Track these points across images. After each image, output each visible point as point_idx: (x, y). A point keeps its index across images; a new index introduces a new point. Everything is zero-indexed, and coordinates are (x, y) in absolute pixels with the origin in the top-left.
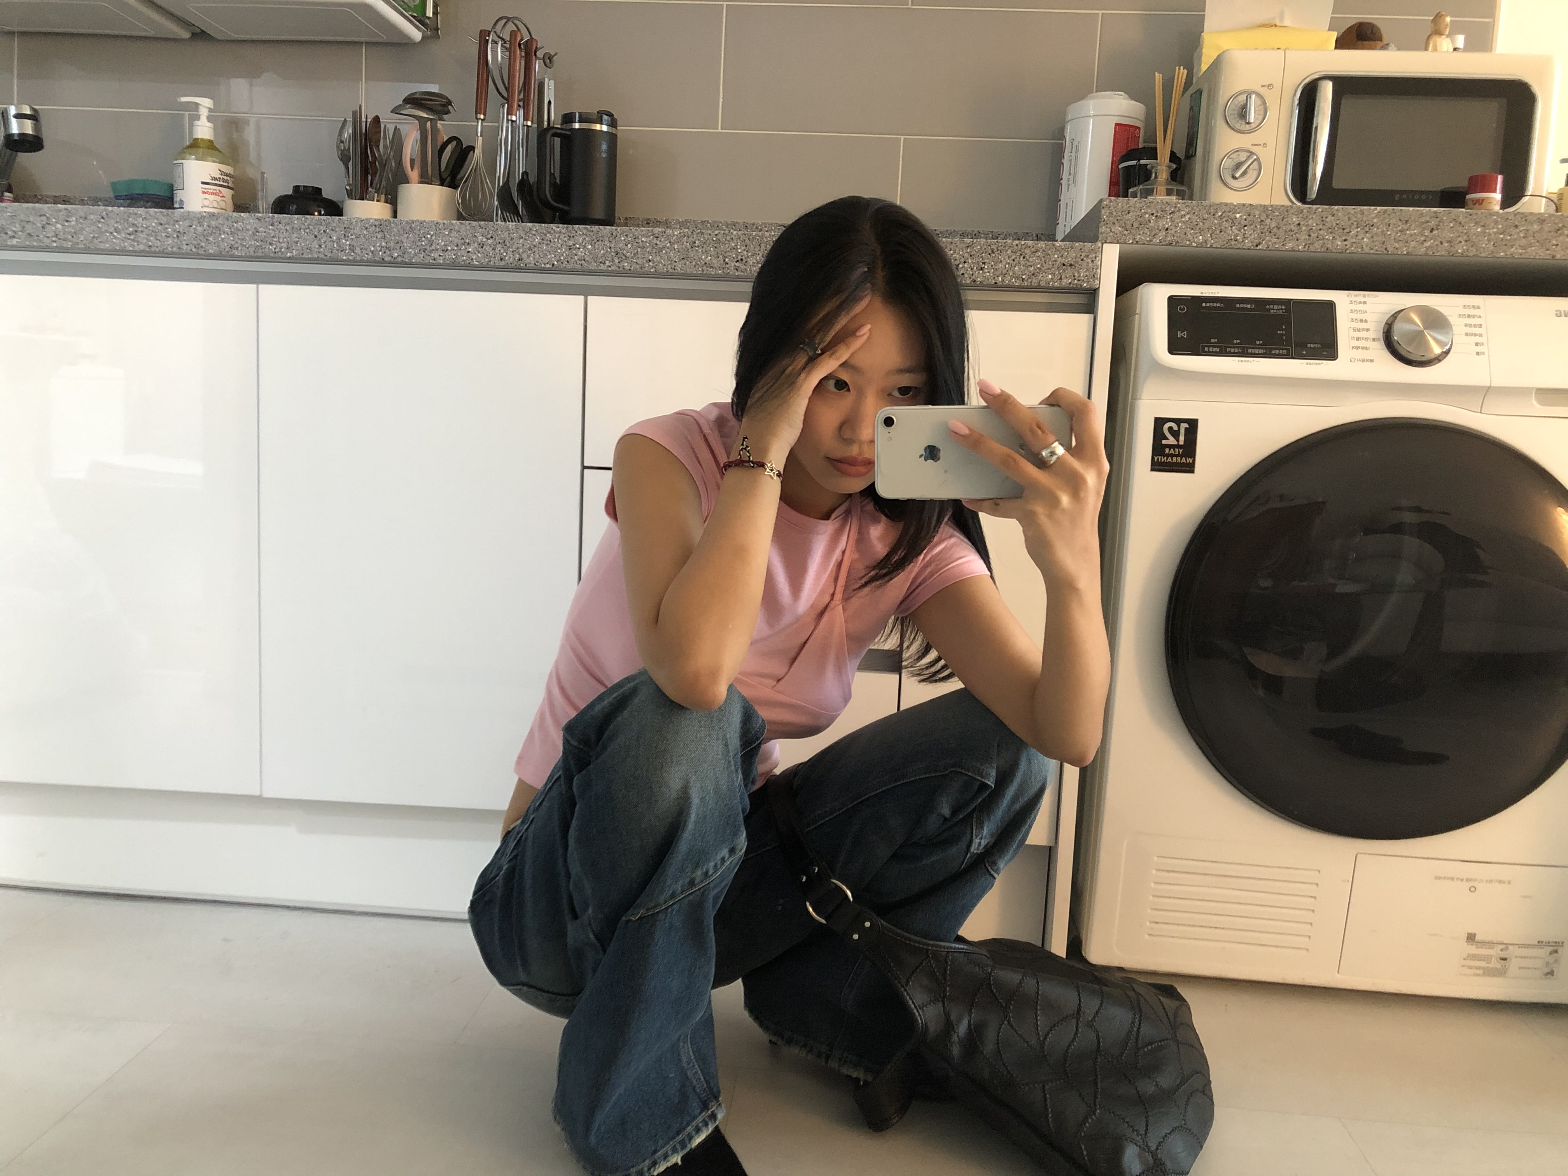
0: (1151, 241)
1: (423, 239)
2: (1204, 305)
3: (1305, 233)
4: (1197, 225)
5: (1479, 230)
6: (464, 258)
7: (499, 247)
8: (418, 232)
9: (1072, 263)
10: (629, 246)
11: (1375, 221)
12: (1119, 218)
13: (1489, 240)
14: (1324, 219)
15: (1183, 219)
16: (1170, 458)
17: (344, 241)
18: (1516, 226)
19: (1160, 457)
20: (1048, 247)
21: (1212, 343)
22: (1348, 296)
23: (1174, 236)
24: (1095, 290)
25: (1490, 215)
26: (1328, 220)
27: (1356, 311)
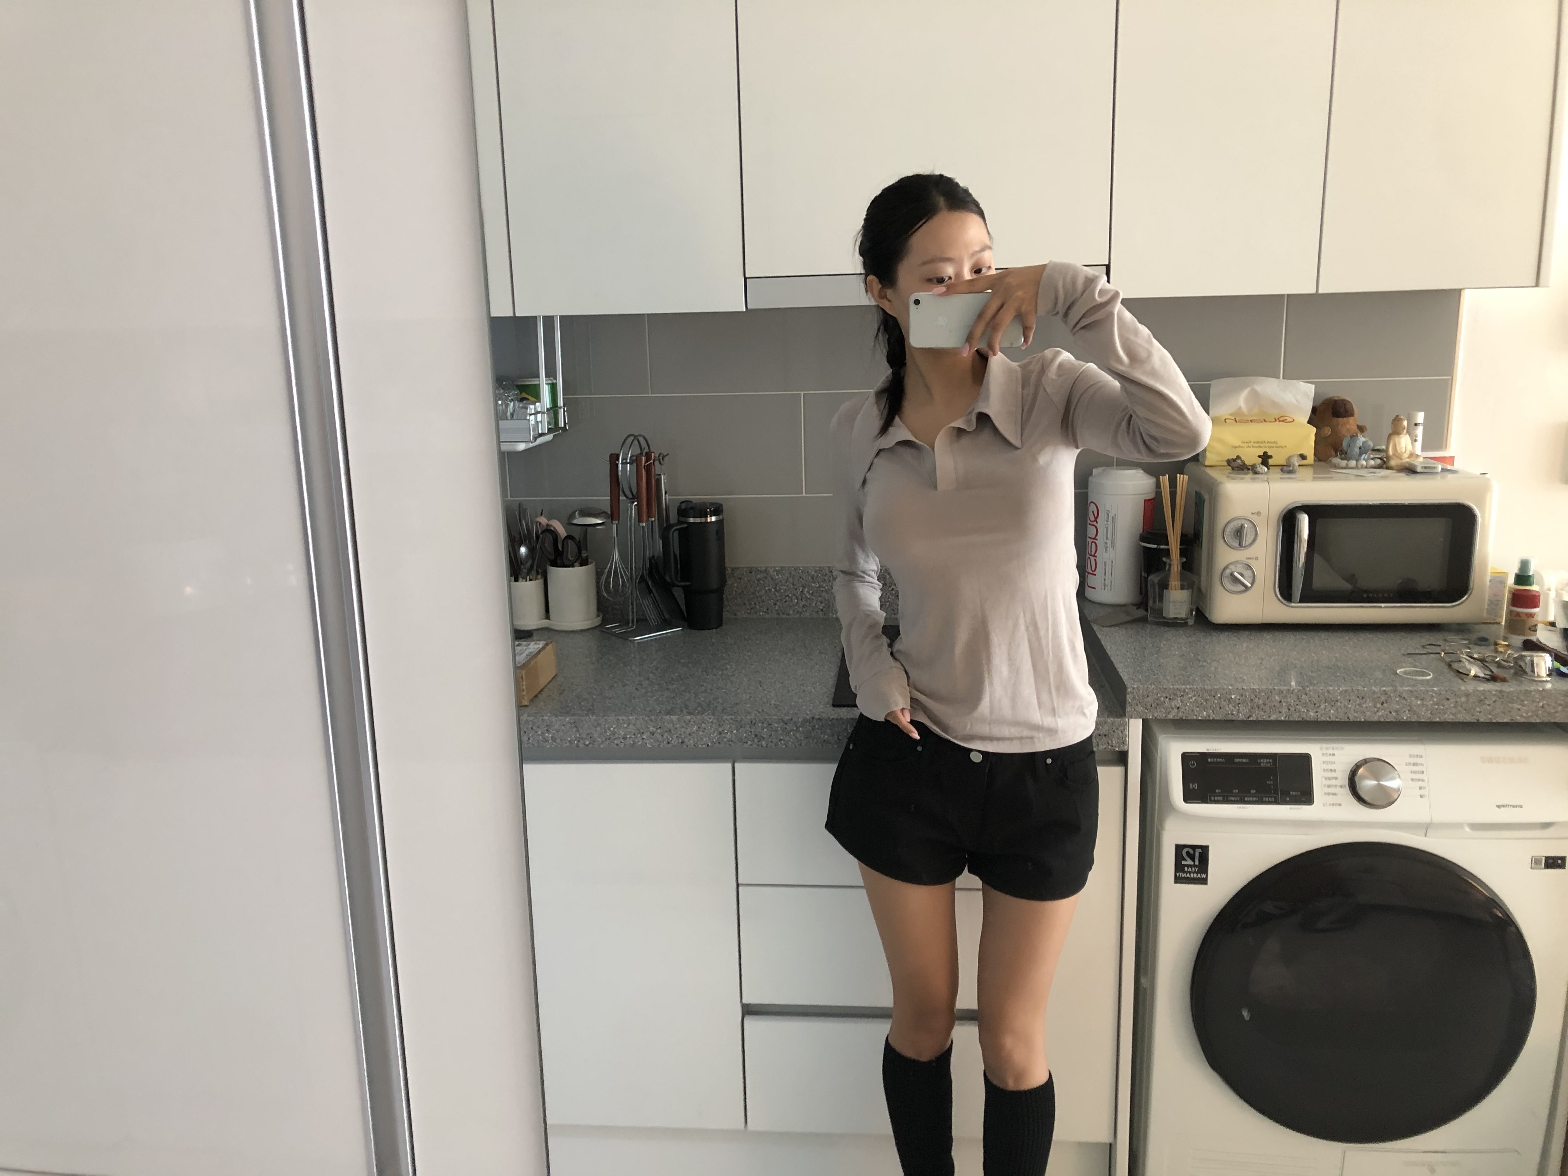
0: (1166, 716)
1: (608, 731)
2: (1209, 760)
3: (1285, 707)
4: (1202, 704)
5: (1419, 702)
6: (640, 743)
7: (666, 735)
8: (603, 726)
9: (1106, 733)
10: (765, 730)
11: (1339, 698)
12: (1140, 701)
13: (1427, 710)
14: (1300, 697)
15: (1191, 700)
16: (1188, 875)
17: (547, 735)
18: (1448, 699)
19: (1181, 874)
21: (1217, 793)
22: (1321, 749)
23: (1183, 713)
24: (1125, 751)
25: (1427, 691)
26: (1302, 698)
27: (1327, 762)
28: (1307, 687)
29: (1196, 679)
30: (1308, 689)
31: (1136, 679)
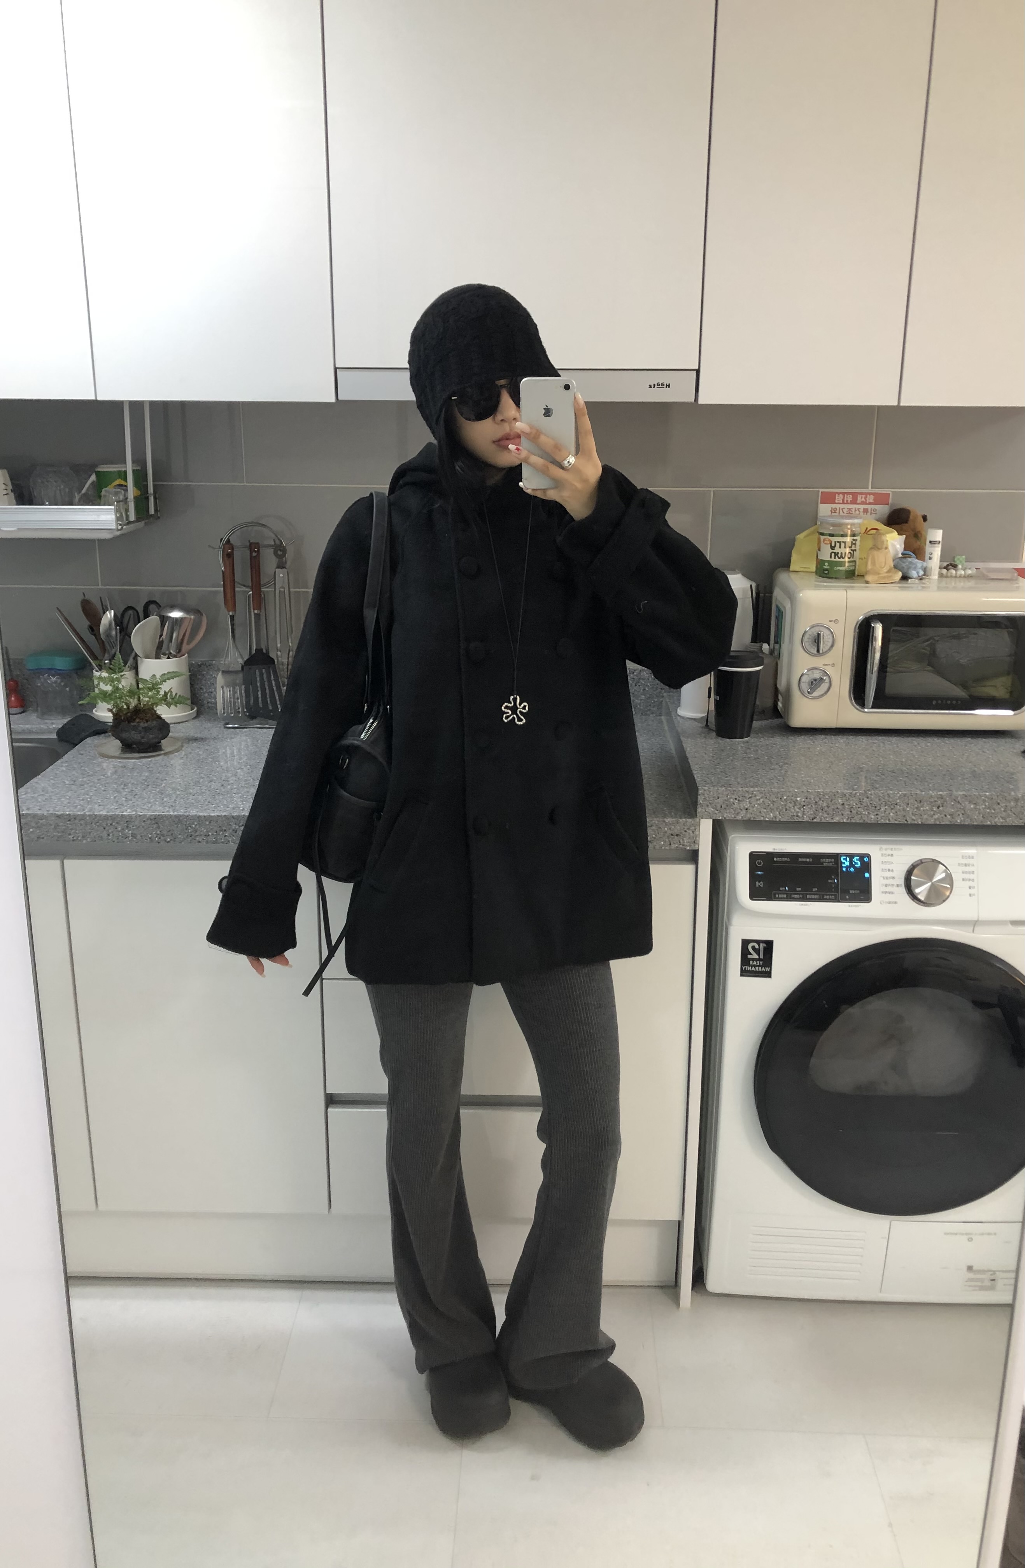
0: (735, 817)
2: (775, 859)
3: (848, 810)
4: (769, 806)
5: (972, 806)
9: (678, 833)
11: (898, 801)
12: (711, 802)
13: (979, 813)
14: (861, 800)
15: (758, 802)
18: (999, 804)
19: (746, 967)
20: (659, 823)
21: (781, 891)
22: (881, 849)
23: (752, 814)
24: (696, 850)
25: (981, 796)
26: (864, 801)
27: (885, 862)
28: (869, 790)
29: (765, 781)
30: (870, 793)
31: (709, 781)
